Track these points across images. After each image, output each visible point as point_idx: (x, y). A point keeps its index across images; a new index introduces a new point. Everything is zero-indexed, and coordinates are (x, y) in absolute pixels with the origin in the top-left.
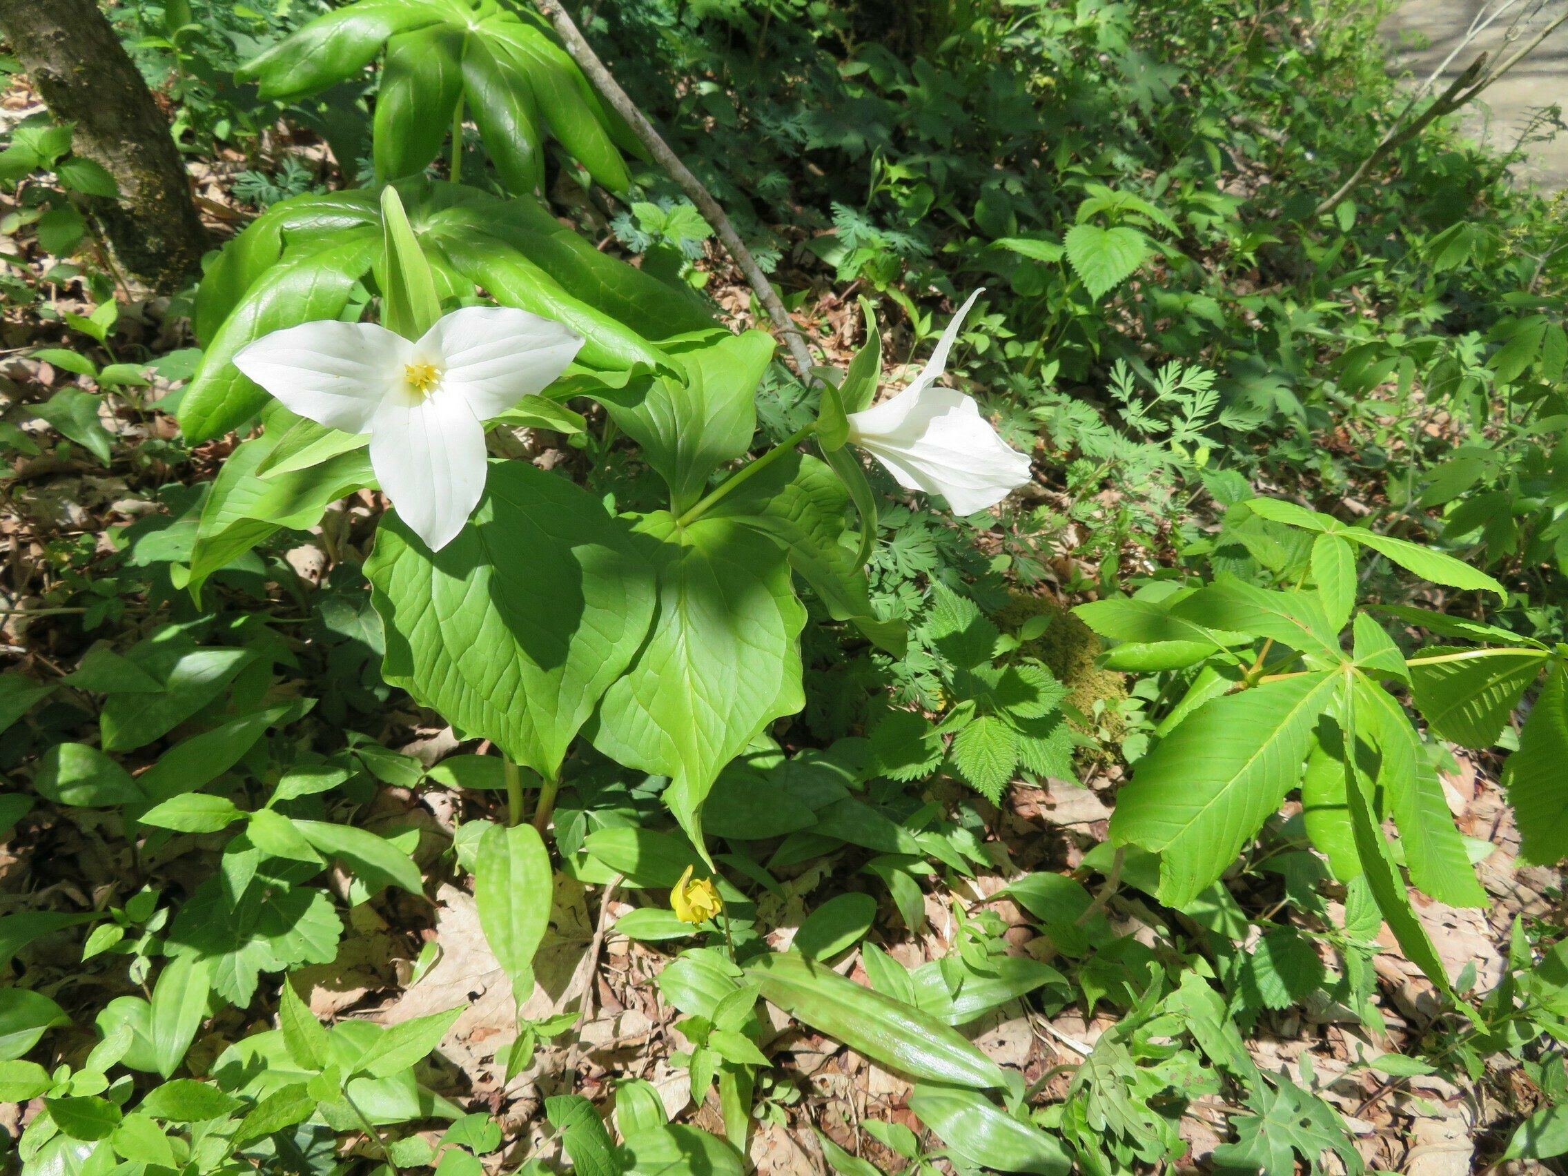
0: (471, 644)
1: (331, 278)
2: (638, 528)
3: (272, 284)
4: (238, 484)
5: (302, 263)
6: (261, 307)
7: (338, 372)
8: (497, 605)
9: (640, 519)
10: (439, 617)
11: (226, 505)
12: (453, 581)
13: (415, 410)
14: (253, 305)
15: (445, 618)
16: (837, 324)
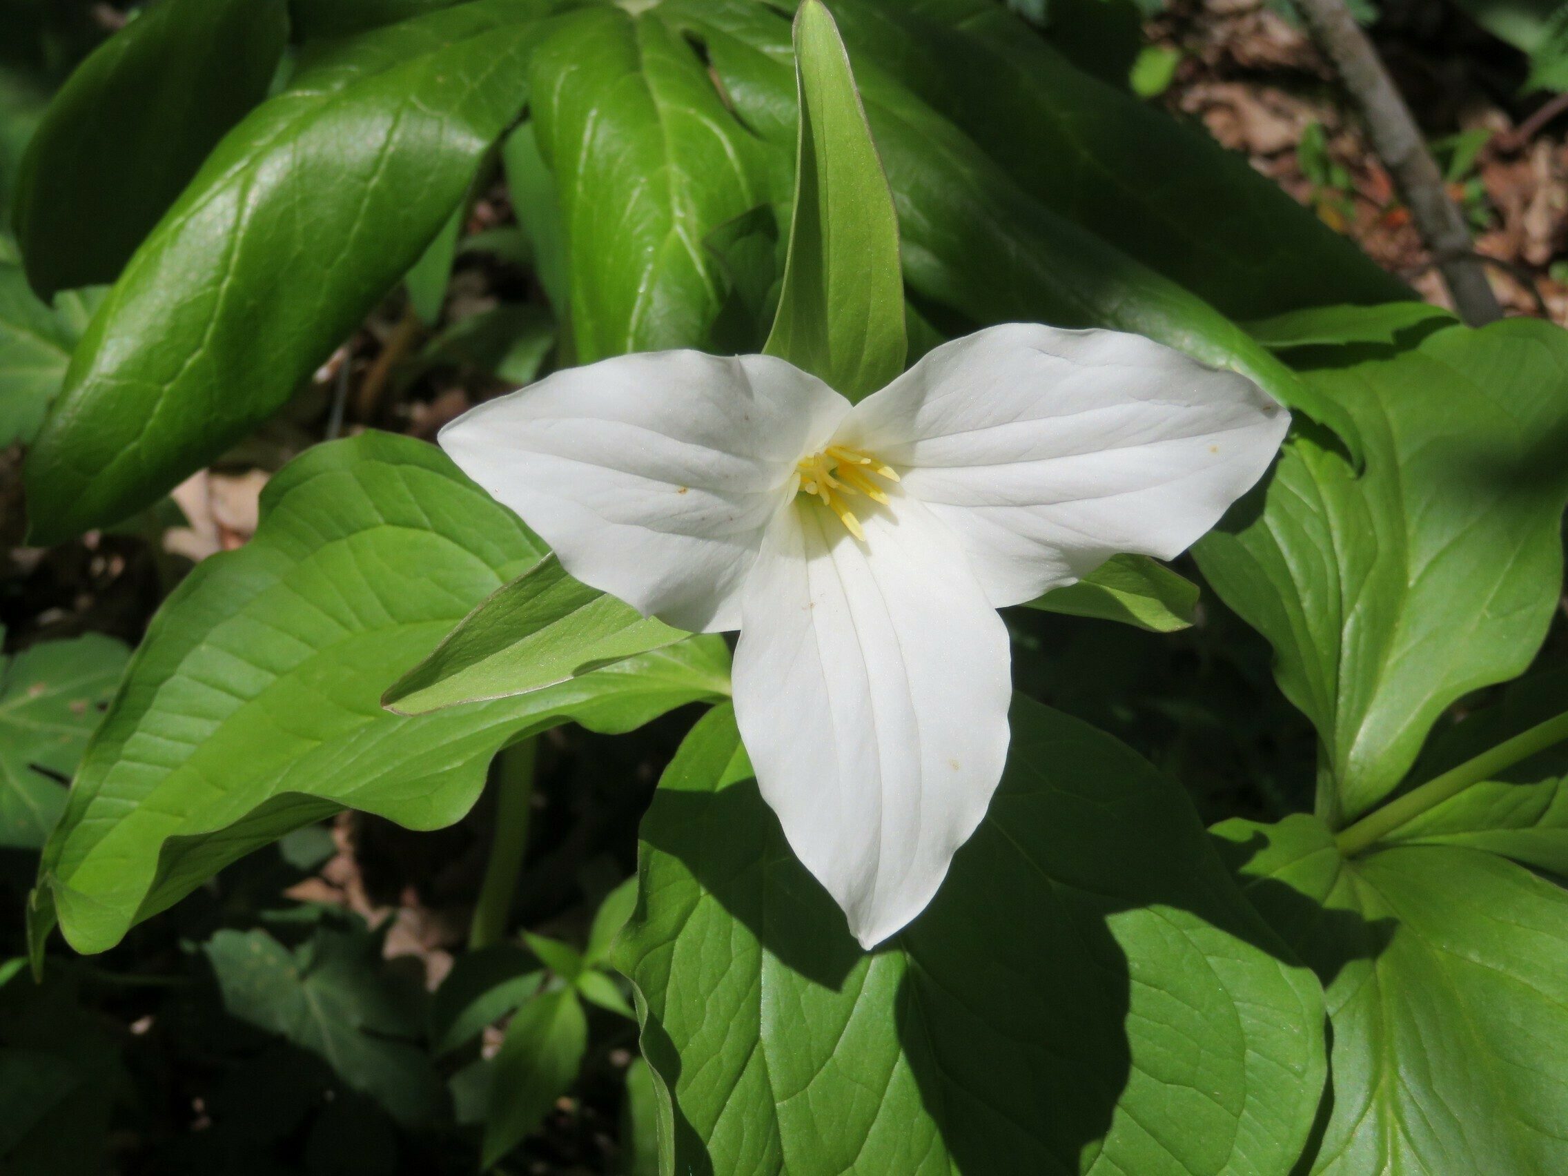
0: (848, 1163)
1: (429, 130)
2: (1260, 865)
3: (280, 140)
4: (187, 665)
5: (354, 89)
6: (254, 197)
7: (685, 479)
8: (915, 1062)
9: (1260, 842)
10: (776, 1087)
11: (152, 717)
12: (812, 991)
13: (820, 567)
14: (233, 194)
15: (787, 1095)
16: (1513, 204)
